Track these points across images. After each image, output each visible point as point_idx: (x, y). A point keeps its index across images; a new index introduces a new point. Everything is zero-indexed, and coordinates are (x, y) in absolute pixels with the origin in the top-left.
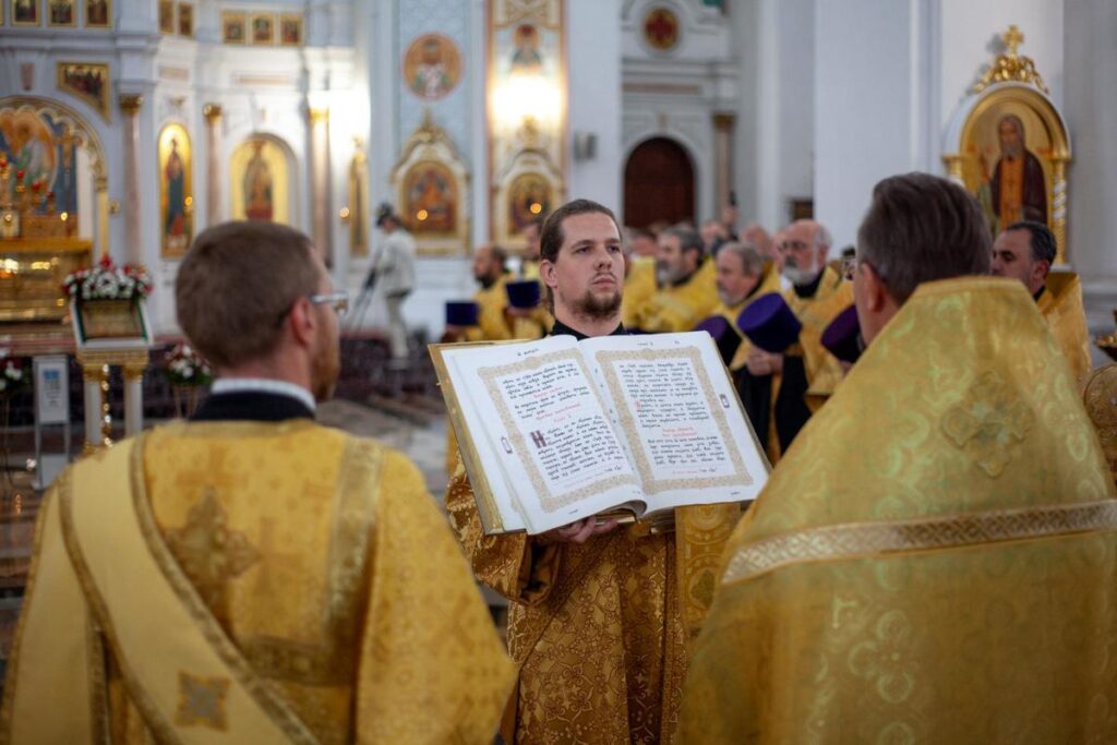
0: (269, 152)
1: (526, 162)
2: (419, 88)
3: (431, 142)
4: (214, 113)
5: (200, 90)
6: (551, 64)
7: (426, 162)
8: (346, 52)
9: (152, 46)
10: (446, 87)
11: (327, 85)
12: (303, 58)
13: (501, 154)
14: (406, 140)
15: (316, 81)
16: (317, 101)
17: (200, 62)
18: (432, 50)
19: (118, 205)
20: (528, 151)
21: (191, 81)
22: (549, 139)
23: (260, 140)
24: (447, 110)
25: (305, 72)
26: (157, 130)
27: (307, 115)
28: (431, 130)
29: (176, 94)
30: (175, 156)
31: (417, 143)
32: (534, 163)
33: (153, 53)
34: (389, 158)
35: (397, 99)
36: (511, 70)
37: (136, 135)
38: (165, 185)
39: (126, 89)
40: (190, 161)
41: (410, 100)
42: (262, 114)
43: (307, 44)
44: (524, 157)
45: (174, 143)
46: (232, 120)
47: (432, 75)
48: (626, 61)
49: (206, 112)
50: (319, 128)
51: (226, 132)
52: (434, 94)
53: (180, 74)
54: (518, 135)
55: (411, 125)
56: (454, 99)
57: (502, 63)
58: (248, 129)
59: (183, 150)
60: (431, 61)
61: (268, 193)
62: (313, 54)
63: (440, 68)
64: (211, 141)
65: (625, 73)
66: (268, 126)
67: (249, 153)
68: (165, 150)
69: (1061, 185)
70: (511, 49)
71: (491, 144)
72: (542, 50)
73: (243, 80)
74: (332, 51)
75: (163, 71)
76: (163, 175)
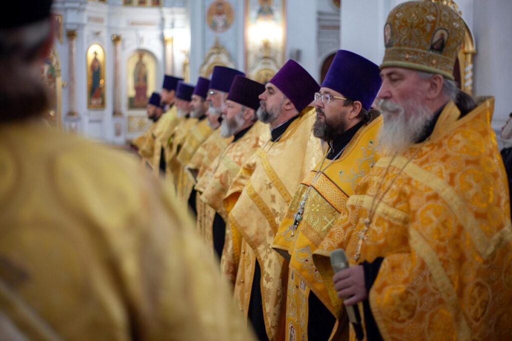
0: (146, 59)
1: (264, 63)
2: (214, 27)
3: (219, 53)
4: (116, 40)
5: (110, 28)
6: (278, 14)
7: (216, 63)
8: (182, 10)
9: (83, 6)
10: (226, 26)
11: (173, 26)
12: (161, 13)
13: (251, 59)
14: (208, 52)
15: (168, 24)
16: (168, 34)
17: (110, 15)
18: (220, 8)
19: (66, 83)
20: (266, 58)
21: (105, 23)
22: (277, 52)
23: (142, 52)
24: (226, 37)
25: (163, 20)
26: (85, 47)
27: (163, 41)
28: (218, 48)
29: (97, 30)
30: (96, 60)
31: (212, 54)
32: (269, 64)
33: (84, 10)
34: (199, 62)
35: (204, 32)
36: (257, 18)
37: (74, 50)
38: (91, 74)
39: (70, 27)
40: (104, 63)
41: (210, 33)
42: (141, 40)
43: (164, 6)
44: (263, 61)
45: (96, 53)
46: (127, 43)
47: (220, 21)
48: (320, 13)
49: (113, 39)
50: (169, 46)
51: (124, 48)
52: (221, 30)
53: (99, 20)
54: (261, 50)
55: (210, 44)
56: (230, 31)
57: (253, 14)
58: (135, 47)
59: (100, 57)
60: (220, 13)
61: (145, 78)
62: (166, 10)
63: (224, 17)
64: (115, 53)
65: (319, 20)
66: (145, 46)
67: (136, 59)
68: (91, 57)
69: (470, 67)
70: (257, 7)
71: (246, 54)
72: (273, 7)
73: (133, 23)
74: (175, 9)
75: (89, 19)
76: (89, 69)
